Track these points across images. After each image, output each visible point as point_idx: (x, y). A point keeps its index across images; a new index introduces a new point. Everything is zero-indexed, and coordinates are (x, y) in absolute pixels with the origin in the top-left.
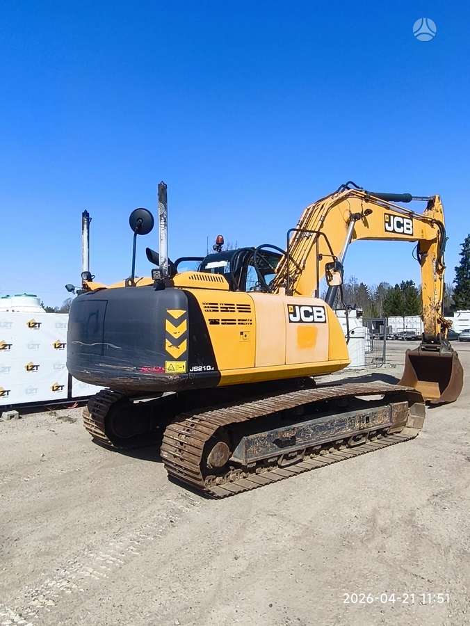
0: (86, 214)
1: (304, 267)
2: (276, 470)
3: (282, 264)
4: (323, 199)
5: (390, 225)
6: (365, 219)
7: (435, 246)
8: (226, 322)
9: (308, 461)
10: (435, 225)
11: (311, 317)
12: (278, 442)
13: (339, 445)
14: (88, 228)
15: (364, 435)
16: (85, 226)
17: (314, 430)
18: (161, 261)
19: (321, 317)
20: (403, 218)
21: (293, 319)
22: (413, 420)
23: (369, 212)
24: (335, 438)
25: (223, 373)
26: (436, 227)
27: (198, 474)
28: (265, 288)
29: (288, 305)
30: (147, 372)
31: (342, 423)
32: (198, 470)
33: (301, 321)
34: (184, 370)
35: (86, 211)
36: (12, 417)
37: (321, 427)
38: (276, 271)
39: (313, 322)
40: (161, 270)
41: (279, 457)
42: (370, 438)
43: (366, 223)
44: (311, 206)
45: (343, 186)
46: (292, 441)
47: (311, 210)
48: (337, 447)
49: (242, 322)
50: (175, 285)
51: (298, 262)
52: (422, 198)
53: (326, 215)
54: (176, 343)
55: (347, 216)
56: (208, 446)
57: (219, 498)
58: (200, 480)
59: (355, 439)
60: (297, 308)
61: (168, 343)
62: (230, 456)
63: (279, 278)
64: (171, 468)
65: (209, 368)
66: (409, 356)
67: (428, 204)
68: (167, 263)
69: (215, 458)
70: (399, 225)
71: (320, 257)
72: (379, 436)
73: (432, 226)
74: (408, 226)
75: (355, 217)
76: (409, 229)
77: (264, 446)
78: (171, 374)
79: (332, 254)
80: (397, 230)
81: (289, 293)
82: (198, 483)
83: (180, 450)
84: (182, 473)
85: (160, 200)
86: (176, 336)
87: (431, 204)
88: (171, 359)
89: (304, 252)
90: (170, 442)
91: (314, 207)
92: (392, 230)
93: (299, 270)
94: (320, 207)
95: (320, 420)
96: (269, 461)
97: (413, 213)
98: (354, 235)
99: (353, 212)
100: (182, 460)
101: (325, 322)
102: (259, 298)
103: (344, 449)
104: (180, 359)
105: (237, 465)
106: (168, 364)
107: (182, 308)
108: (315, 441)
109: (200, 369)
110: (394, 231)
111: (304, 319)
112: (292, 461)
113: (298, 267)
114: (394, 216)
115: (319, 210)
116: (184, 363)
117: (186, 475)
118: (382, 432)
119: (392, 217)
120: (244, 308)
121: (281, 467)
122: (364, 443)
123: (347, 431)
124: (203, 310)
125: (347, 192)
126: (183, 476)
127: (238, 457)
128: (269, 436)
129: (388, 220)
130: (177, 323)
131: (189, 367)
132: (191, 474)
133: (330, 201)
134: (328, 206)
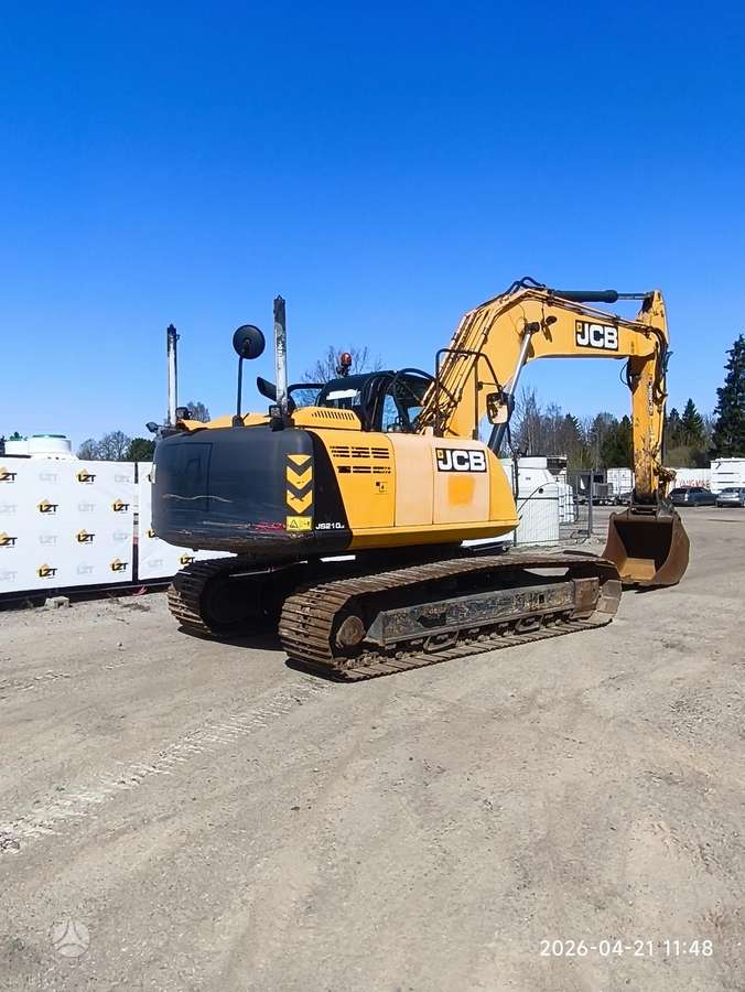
0: (172, 330)
1: (460, 398)
2: (421, 655)
3: (431, 393)
4: (489, 303)
5: (583, 337)
6: (548, 330)
7: (652, 364)
8: (359, 470)
9: (462, 647)
10: (652, 335)
11: (467, 464)
12: (423, 620)
13: (504, 629)
14: (175, 348)
15: (537, 618)
16: (172, 346)
17: (470, 608)
18: (279, 395)
19: (479, 464)
20: (603, 326)
21: (442, 467)
22: (605, 603)
23: (552, 320)
24: (497, 621)
25: (355, 533)
26: (654, 338)
27: (327, 650)
28: (408, 427)
29: (437, 449)
30: (264, 530)
31: (507, 602)
32: (327, 646)
33: (453, 470)
34: (309, 528)
35: (172, 326)
36: (60, 604)
37: (479, 605)
38: (422, 403)
39: (469, 470)
40: (279, 406)
41: (425, 638)
42: (545, 623)
43: (548, 335)
44: (471, 313)
45: (517, 283)
46: (441, 620)
47: (471, 318)
48: (501, 632)
49: (378, 470)
50: (296, 424)
51: (452, 392)
52: (634, 296)
53: (491, 326)
54: (300, 494)
55: (521, 326)
56: (339, 619)
57: (351, 681)
58: (330, 658)
59: (525, 622)
60: (448, 453)
61: (290, 495)
62: (364, 637)
63: (427, 413)
64: (293, 648)
65: (339, 526)
66: (615, 522)
67: (644, 303)
68: (285, 398)
69: (346, 634)
70: (598, 336)
71: (479, 386)
72: (558, 621)
73: (647, 336)
74: (611, 338)
75: (532, 328)
76: (612, 342)
77: (406, 624)
78: (294, 532)
79: (496, 381)
80: (594, 343)
81: (438, 433)
82: (327, 661)
83: (304, 625)
84: (306, 652)
85: (277, 319)
86: (300, 487)
87: (647, 304)
88: (294, 513)
89: (459, 377)
90: (291, 616)
91: (475, 314)
92: (586, 343)
93: (454, 402)
94: (484, 313)
95: (478, 596)
96: (413, 643)
97: (618, 318)
98: (530, 352)
99: (530, 322)
100: (306, 636)
101: (485, 471)
102: (400, 440)
103: (510, 635)
104: (304, 514)
105: (373, 647)
106: (290, 520)
107: (305, 453)
108: (470, 624)
109: (328, 526)
110: (589, 345)
111: (457, 467)
112: (442, 646)
113: (452, 398)
114: (590, 324)
115: (481, 318)
116: (309, 519)
117: (312, 653)
118: (562, 616)
119: (587, 326)
120: (381, 453)
121: (427, 652)
122: (537, 629)
123: (514, 612)
124: (331, 455)
125: (522, 291)
126: (307, 656)
127: (374, 636)
128: (412, 612)
129: (580, 330)
130: (300, 470)
131: (315, 523)
132: (318, 652)
133: (497, 306)
134: (493, 314)
